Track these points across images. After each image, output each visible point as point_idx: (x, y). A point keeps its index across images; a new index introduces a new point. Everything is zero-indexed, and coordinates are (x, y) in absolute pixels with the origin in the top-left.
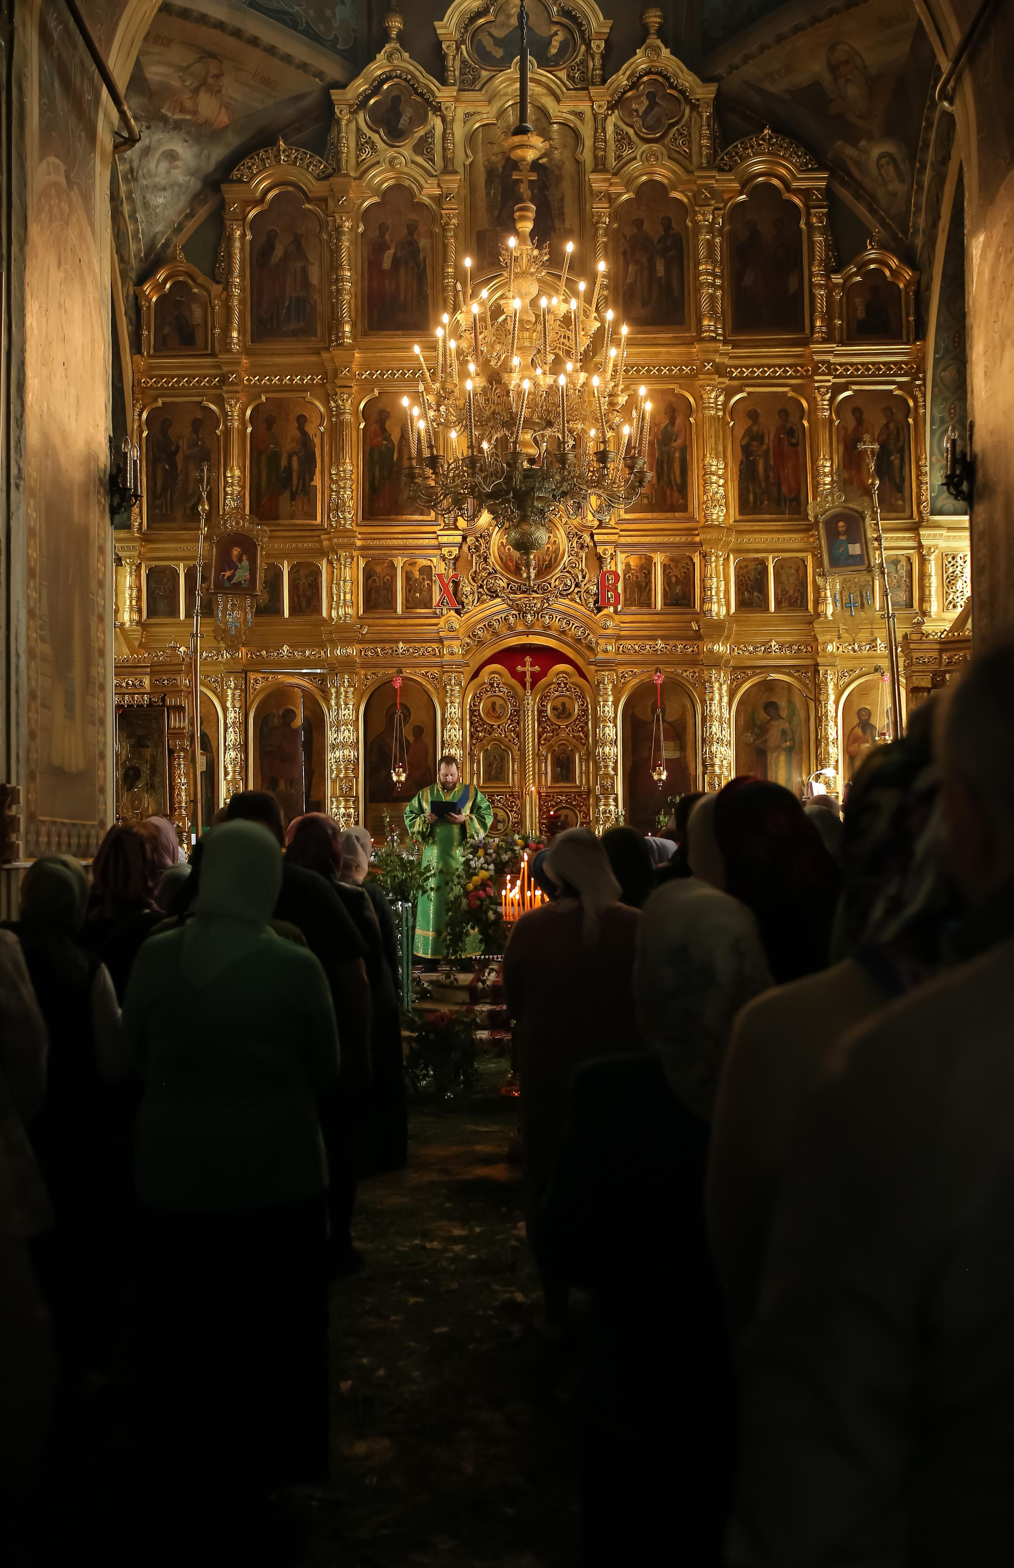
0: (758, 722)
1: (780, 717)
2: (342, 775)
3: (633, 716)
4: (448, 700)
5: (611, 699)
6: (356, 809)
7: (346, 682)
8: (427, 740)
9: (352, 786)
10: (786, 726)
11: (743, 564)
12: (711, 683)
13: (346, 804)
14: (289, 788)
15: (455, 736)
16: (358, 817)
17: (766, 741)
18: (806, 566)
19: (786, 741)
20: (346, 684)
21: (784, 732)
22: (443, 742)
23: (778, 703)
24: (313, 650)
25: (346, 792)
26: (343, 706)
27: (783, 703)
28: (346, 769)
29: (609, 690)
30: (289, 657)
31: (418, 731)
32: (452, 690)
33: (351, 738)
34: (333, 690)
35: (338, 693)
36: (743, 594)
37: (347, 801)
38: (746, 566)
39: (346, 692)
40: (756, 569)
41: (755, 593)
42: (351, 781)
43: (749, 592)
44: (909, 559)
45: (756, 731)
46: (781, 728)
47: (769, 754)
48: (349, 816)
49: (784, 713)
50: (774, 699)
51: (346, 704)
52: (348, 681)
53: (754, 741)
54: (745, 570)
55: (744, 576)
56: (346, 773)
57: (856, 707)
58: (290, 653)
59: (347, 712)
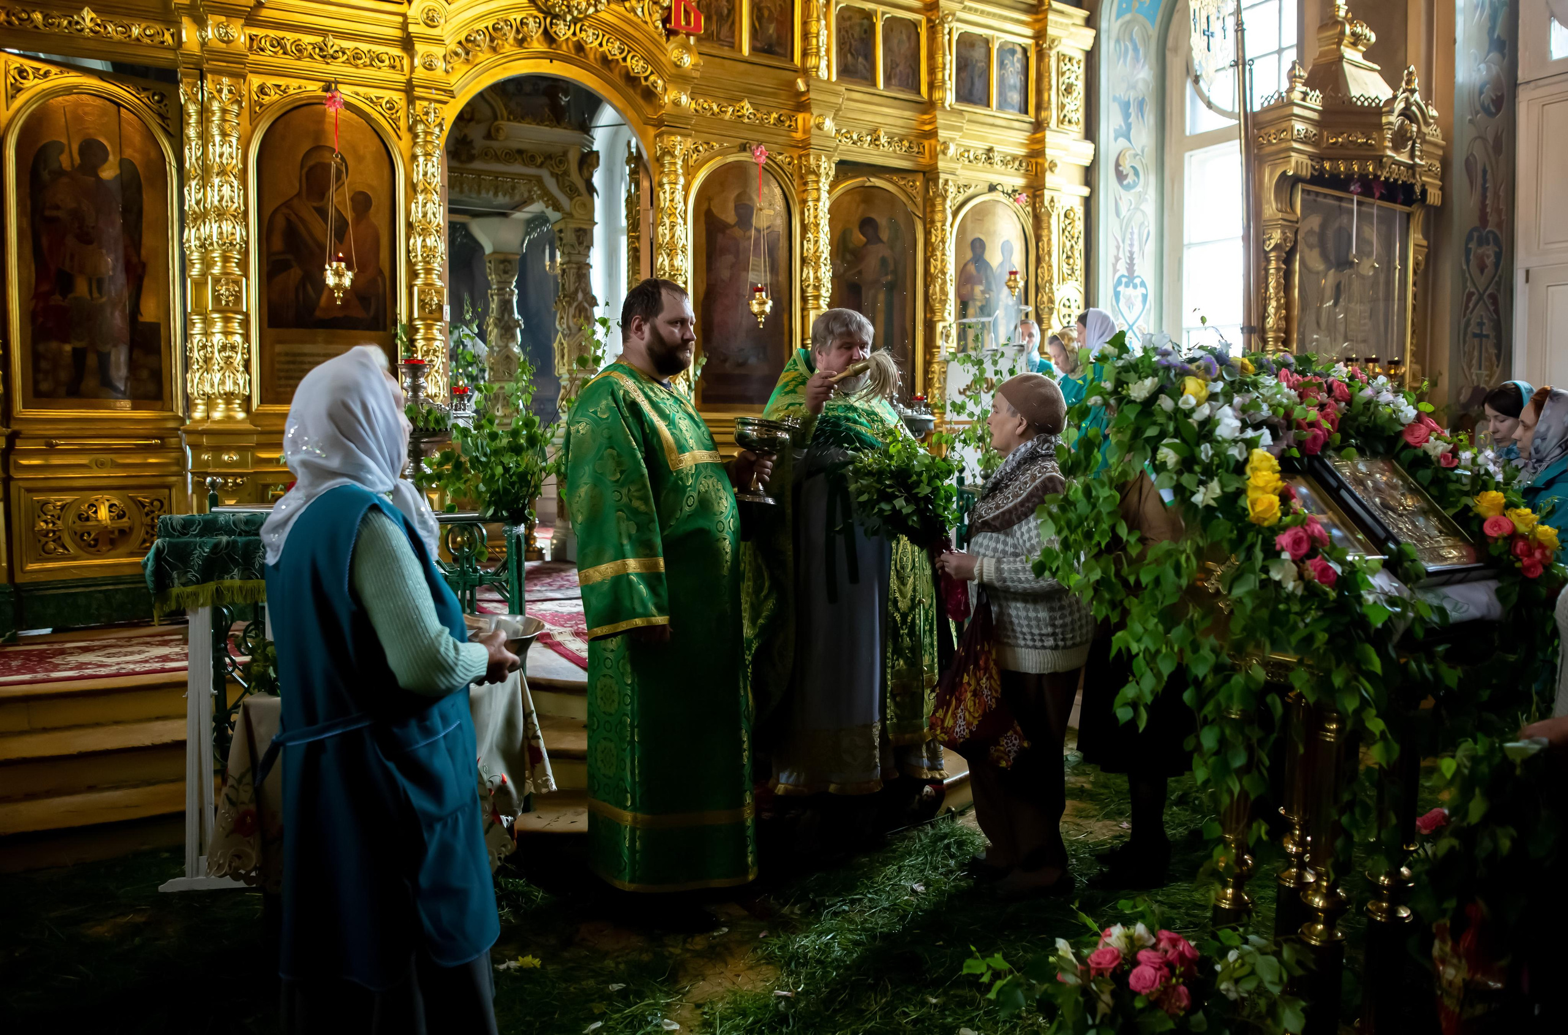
0: (851, 246)
1: (880, 240)
2: (217, 270)
3: (709, 214)
4: (419, 151)
5: (682, 180)
6: (246, 337)
7: (225, 91)
8: (378, 218)
9: (240, 291)
10: (887, 253)
11: (847, 14)
12: (818, 175)
13: (225, 327)
14: (96, 295)
15: (434, 214)
16: (249, 352)
17: (860, 273)
18: (918, 34)
19: (887, 274)
20: (225, 94)
21: (884, 261)
22: (410, 225)
23: (878, 220)
24: (148, 27)
25: (227, 303)
26: (218, 139)
27: (882, 221)
28: (226, 259)
29: (678, 166)
30: (96, 32)
31: (362, 202)
32: (426, 133)
33: (236, 200)
34: (192, 109)
35: (204, 112)
36: (846, 56)
37: (227, 320)
38: (850, 18)
39: (224, 111)
40: (861, 25)
41: (860, 59)
42: (237, 283)
43: (852, 54)
44: (1025, 51)
45: (848, 257)
46: (881, 255)
47: (864, 290)
48: (233, 348)
49: (885, 235)
50: (873, 216)
51: (224, 134)
52: (230, 91)
53: (845, 272)
54: (848, 23)
55: (847, 32)
56: (224, 267)
57: (970, 238)
58: (99, 25)
59: (226, 150)
